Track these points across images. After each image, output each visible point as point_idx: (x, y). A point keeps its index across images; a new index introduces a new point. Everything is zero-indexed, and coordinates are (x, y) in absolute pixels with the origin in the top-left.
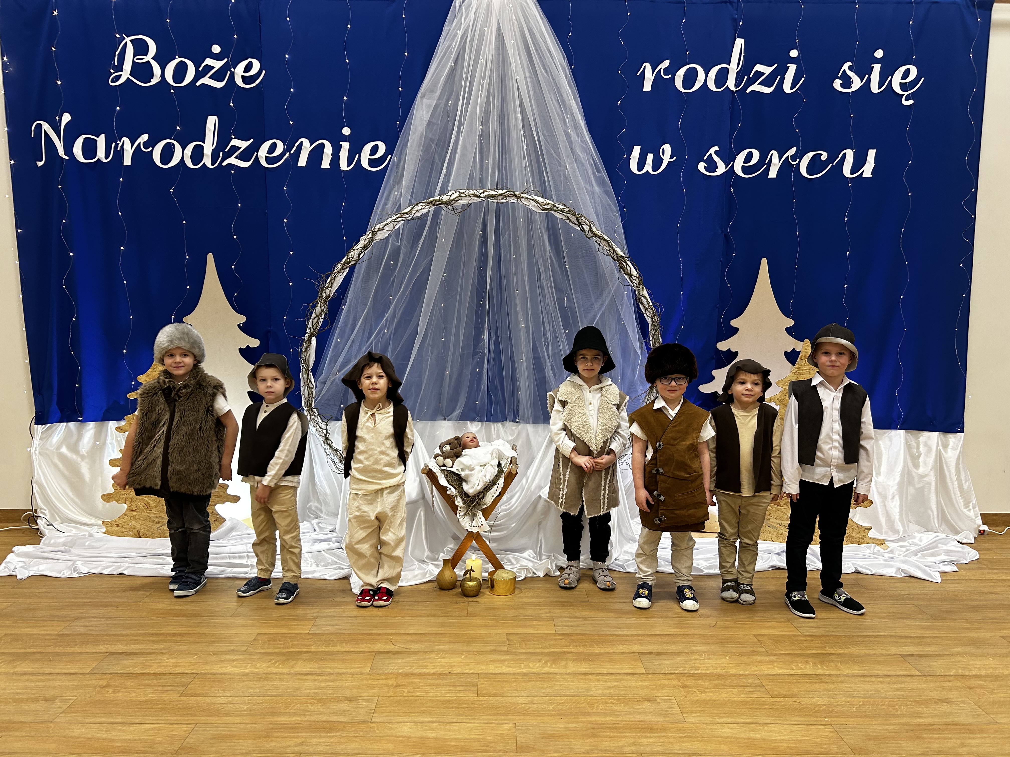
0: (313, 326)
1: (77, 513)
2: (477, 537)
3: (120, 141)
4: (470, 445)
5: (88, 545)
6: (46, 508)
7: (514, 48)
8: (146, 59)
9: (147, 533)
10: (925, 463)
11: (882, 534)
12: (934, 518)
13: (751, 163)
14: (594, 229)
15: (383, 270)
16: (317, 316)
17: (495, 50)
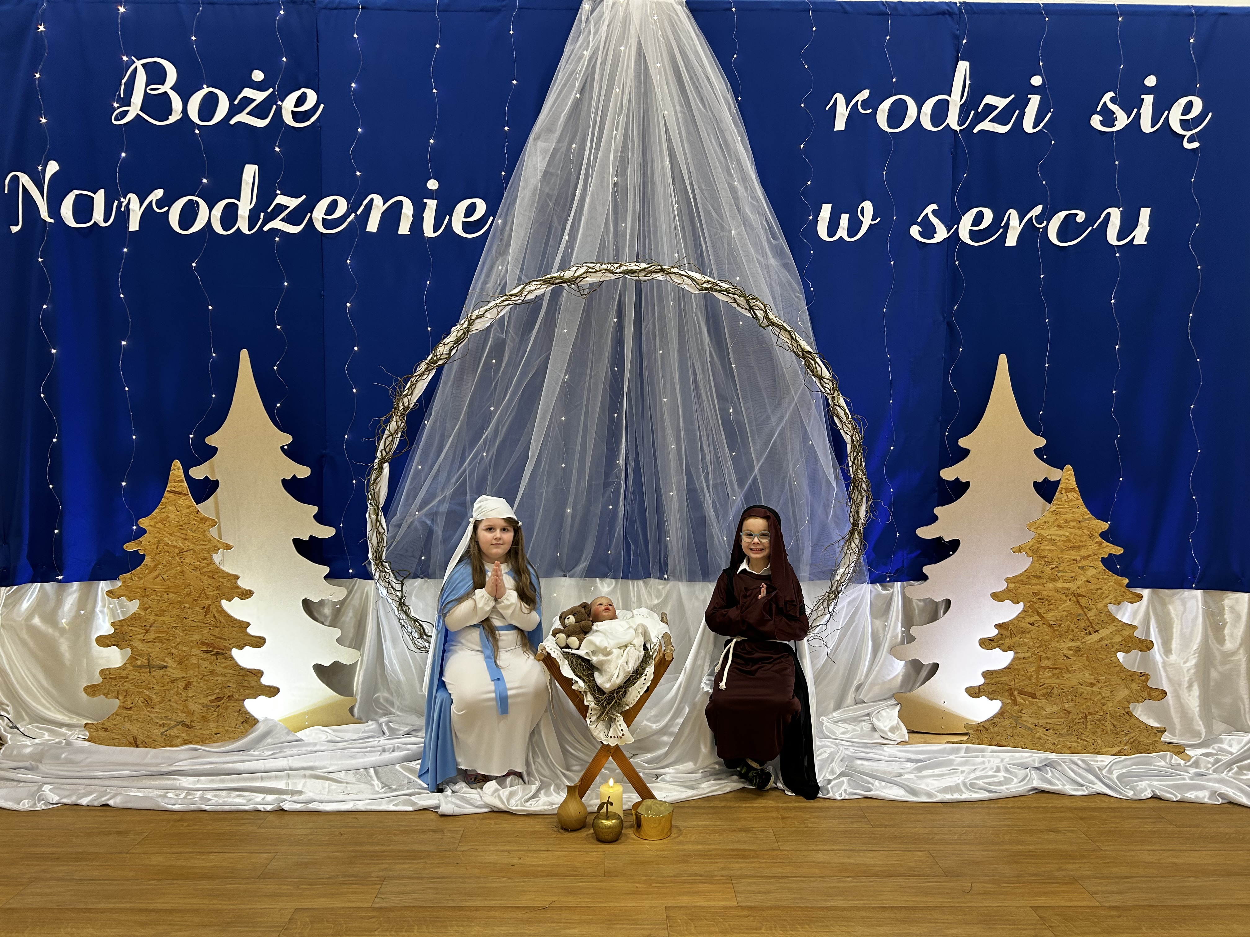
0: (385, 448)
1: (52, 709)
2: (616, 752)
3: (125, 198)
4: (604, 616)
5: (66, 758)
6: (8, 703)
7: (660, 74)
8: (162, 89)
9: (147, 740)
10: (1232, 636)
11: (1175, 736)
12: (1245, 713)
13: (983, 226)
14: (771, 316)
15: (482, 371)
16: (392, 435)
17: (635, 76)
